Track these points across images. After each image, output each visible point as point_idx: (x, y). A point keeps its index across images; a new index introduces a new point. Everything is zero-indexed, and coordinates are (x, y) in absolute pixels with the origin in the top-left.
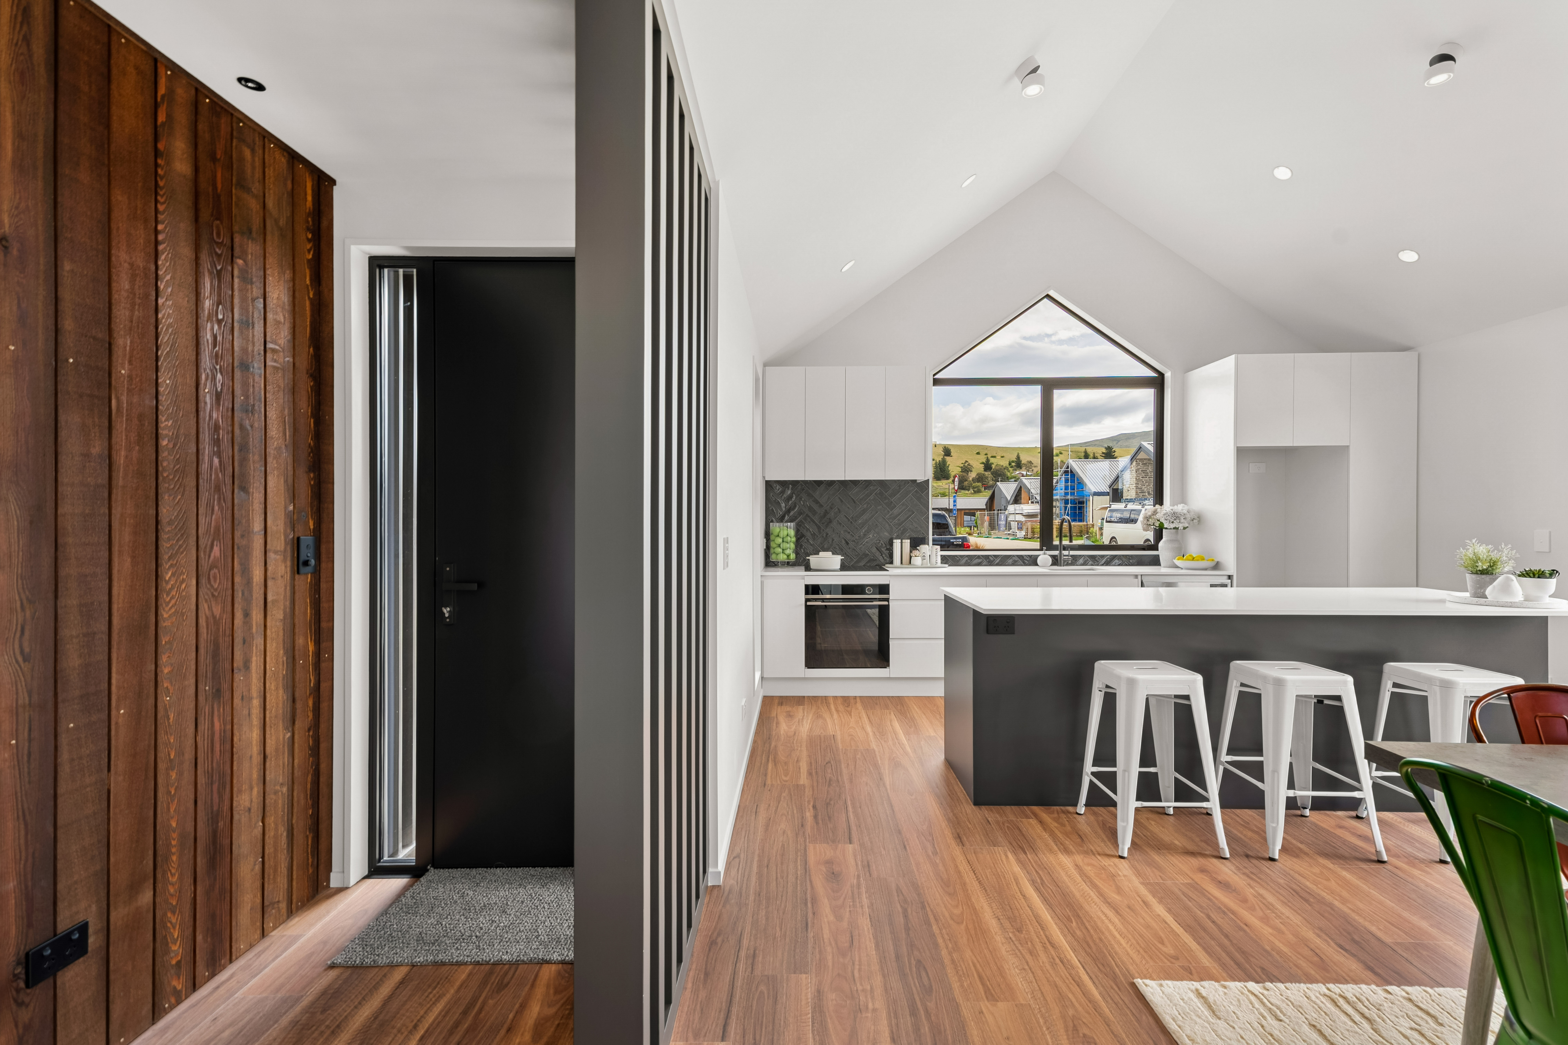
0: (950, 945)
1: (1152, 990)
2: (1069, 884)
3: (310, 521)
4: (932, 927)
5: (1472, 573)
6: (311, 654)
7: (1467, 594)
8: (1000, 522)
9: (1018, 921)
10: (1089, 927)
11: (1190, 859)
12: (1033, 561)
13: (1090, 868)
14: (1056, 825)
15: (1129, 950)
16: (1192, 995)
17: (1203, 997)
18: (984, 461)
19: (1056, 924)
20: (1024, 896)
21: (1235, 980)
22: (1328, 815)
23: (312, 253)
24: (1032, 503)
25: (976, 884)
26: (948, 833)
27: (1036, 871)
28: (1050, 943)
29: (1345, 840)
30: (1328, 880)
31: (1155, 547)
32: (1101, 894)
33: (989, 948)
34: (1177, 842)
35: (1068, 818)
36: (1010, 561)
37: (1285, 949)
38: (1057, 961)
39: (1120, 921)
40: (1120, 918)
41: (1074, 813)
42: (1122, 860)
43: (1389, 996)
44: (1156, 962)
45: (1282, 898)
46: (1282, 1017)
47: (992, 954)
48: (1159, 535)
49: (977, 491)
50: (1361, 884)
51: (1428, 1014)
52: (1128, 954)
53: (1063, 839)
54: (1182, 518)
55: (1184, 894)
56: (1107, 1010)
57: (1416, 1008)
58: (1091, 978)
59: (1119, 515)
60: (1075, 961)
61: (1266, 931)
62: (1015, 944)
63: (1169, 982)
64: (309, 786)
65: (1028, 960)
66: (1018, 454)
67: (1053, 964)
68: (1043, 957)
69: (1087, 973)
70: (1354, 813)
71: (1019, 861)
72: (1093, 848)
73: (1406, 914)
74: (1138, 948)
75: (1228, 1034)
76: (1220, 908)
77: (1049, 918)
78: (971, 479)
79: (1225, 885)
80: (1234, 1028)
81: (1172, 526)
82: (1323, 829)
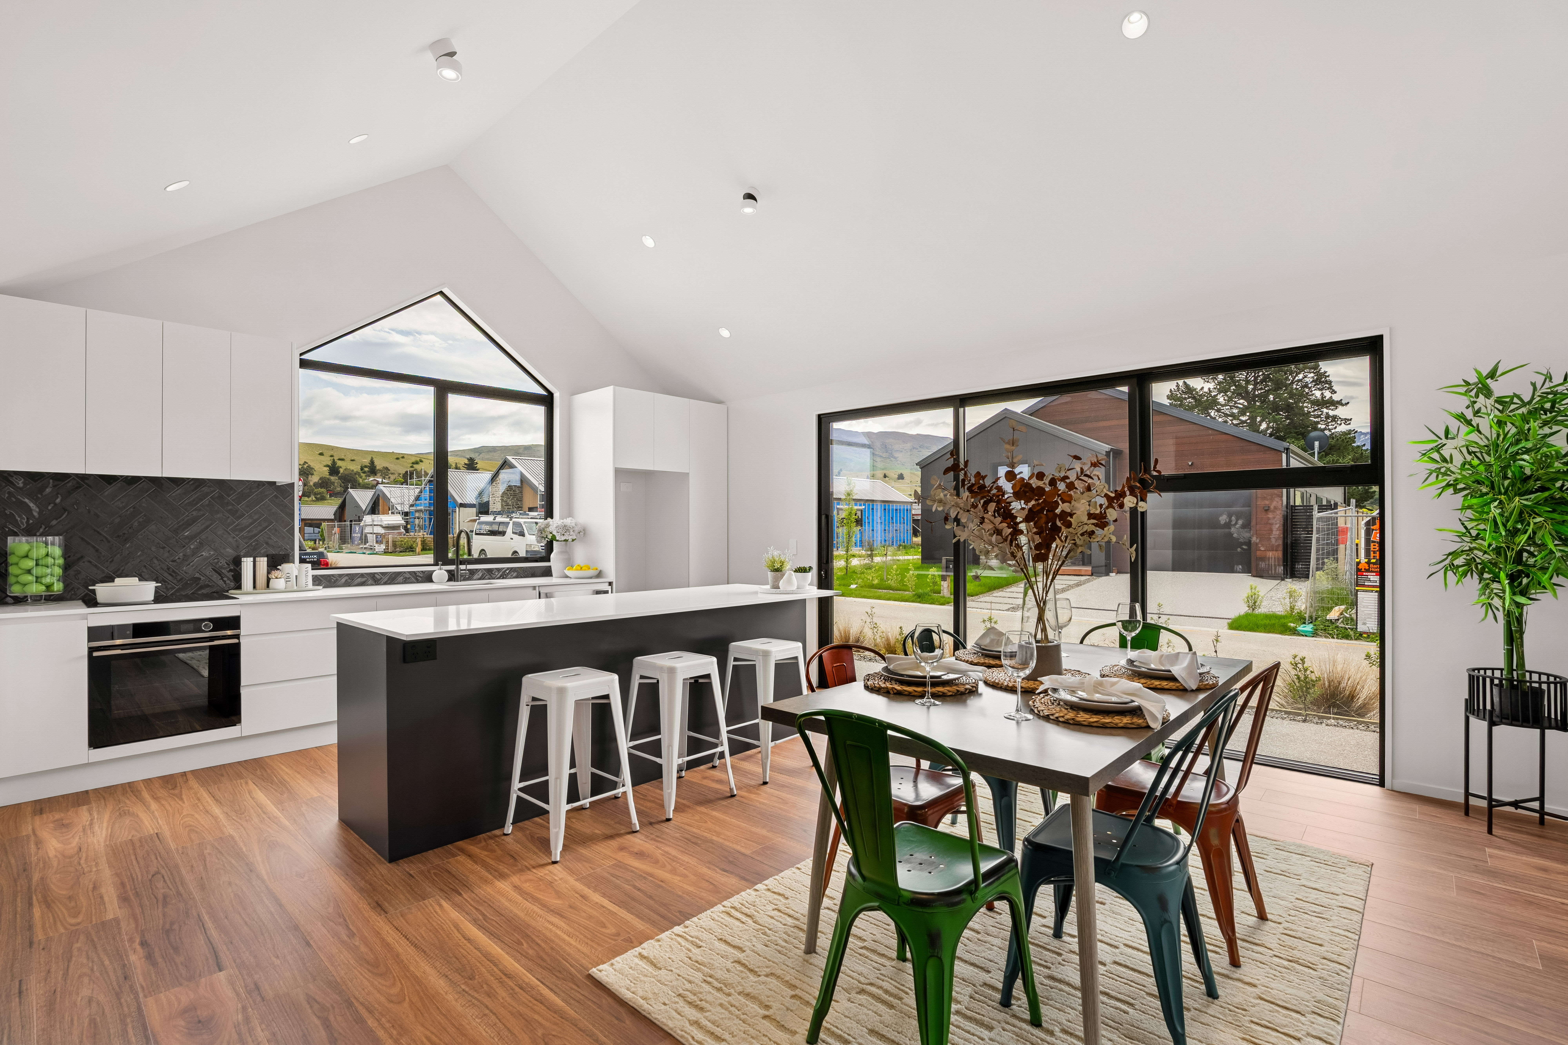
0: (395, 1032)
1: (606, 973)
2: (512, 908)
4: (366, 1023)
5: (771, 571)
7: (768, 587)
8: (354, 535)
9: (468, 968)
10: (539, 942)
11: (610, 842)
12: (428, 578)
13: (528, 884)
14: (486, 853)
15: (579, 946)
16: (637, 960)
17: (645, 958)
18: (330, 463)
19: (507, 953)
20: (469, 940)
21: (664, 932)
22: (695, 771)
24: (393, 513)
25: (411, 950)
26: (364, 905)
27: (476, 909)
28: (505, 975)
29: (710, 787)
30: (706, 822)
31: (548, 559)
32: (544, 906)
33: (441, 1012)
34: (597, 831)
35: (496, 842)
36: (401, 579)
37: (691, 889)
38: (517, 989)
39: (565, 923)
40: (564, 920)
41: (501, 835)
42: (555, 865)
43: (757, 893)
44: (602, 946)
45: (681, 849)
46: (701, 943)
47: (447, 1018)
48: (549, 547)
49: (321, 499)
50: (725, 817)
51: (779, 894)
52: (579, 950)
53: (496, 865)
54: (571, 531)
55: (612, 875)
56: (572, 1012)
57: (773, 894)
58: (551, 990)
59: (488, 528)
60: (534, 981)
61: (676, 879)
62: (470, 995)
63: (618, 959)
65: (488, 1004)
66: (372, 458)
67: (513, 995)
68: (502, 993)
69: (547, 986)
70: (710, 765)
71: (455, 905)
72: (526, 864)
73: (754, 829)
74: (586, 940)
75: (668, 978)
76: (641, 876)
77: (500, 950)
78: (312, 484)
79: (640, 855)
80: (672, 971)
81: (563, 538)
82: (695, 783)
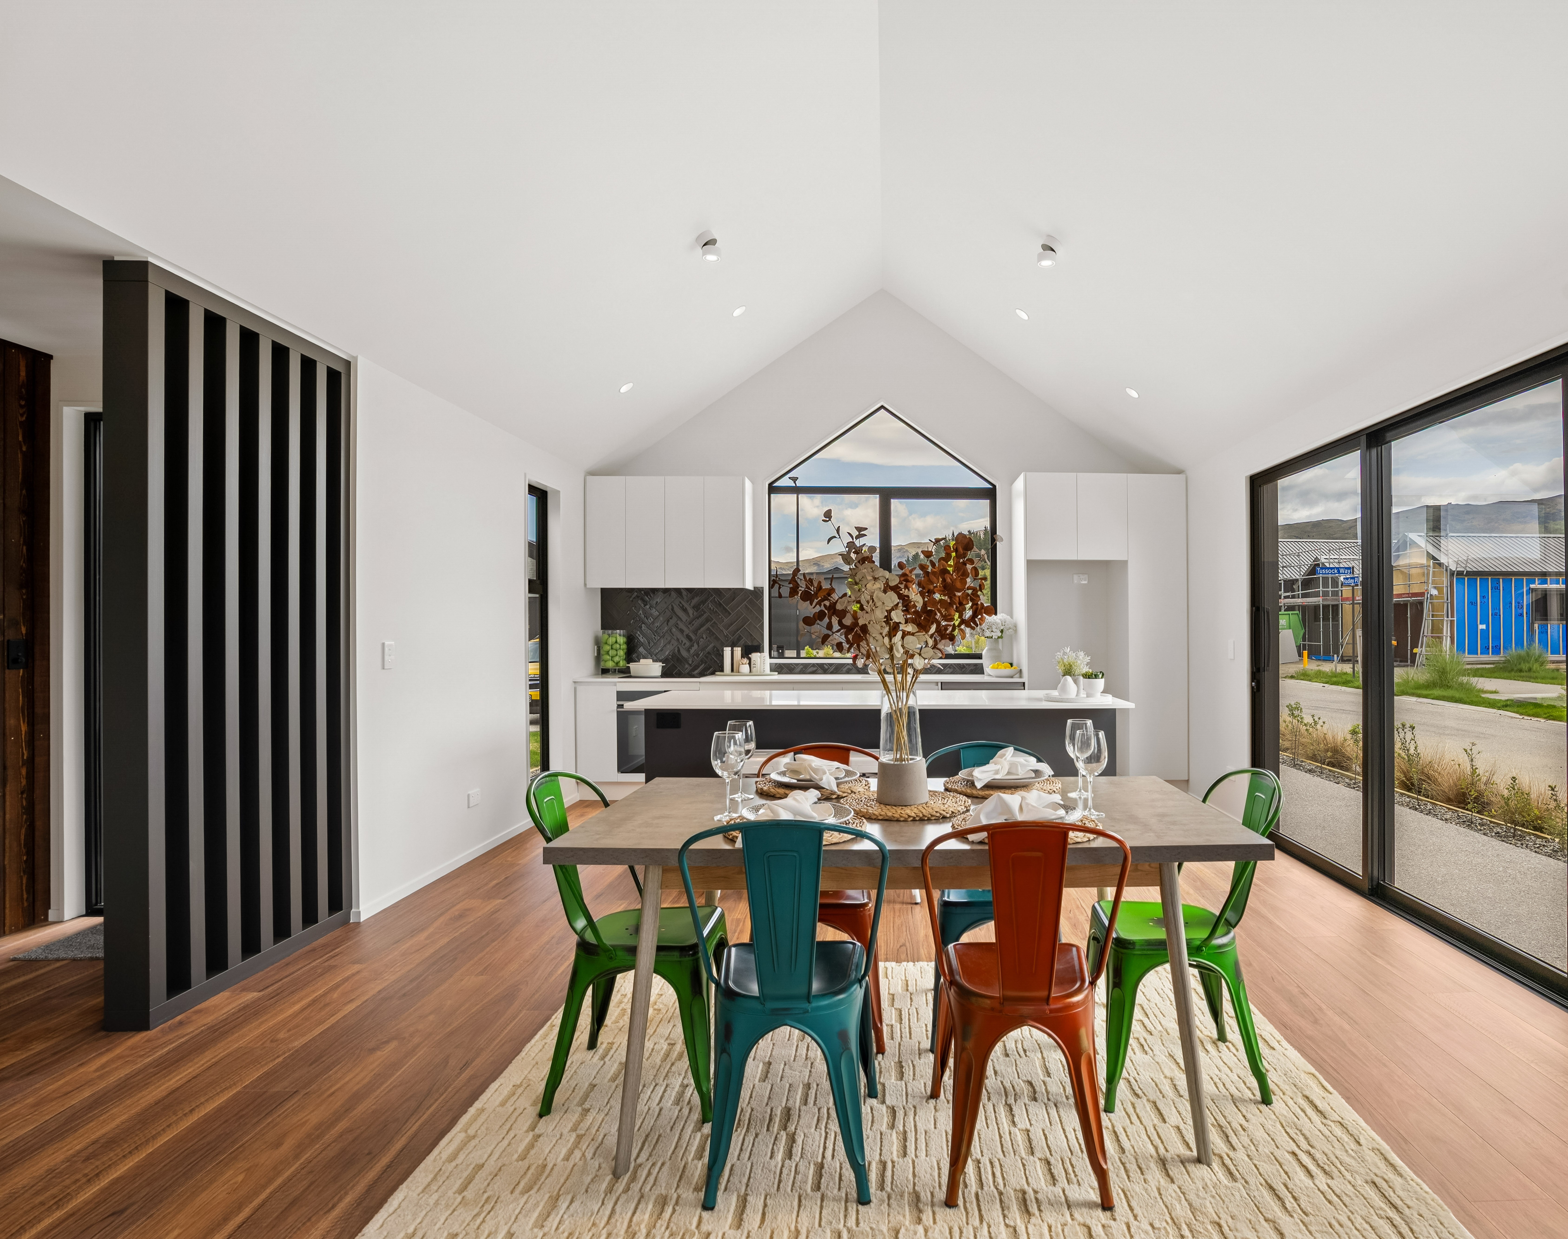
3: (22, 627)
6: (23, 733)
23: (25, 416)
64: (23, 837)
